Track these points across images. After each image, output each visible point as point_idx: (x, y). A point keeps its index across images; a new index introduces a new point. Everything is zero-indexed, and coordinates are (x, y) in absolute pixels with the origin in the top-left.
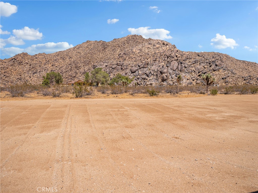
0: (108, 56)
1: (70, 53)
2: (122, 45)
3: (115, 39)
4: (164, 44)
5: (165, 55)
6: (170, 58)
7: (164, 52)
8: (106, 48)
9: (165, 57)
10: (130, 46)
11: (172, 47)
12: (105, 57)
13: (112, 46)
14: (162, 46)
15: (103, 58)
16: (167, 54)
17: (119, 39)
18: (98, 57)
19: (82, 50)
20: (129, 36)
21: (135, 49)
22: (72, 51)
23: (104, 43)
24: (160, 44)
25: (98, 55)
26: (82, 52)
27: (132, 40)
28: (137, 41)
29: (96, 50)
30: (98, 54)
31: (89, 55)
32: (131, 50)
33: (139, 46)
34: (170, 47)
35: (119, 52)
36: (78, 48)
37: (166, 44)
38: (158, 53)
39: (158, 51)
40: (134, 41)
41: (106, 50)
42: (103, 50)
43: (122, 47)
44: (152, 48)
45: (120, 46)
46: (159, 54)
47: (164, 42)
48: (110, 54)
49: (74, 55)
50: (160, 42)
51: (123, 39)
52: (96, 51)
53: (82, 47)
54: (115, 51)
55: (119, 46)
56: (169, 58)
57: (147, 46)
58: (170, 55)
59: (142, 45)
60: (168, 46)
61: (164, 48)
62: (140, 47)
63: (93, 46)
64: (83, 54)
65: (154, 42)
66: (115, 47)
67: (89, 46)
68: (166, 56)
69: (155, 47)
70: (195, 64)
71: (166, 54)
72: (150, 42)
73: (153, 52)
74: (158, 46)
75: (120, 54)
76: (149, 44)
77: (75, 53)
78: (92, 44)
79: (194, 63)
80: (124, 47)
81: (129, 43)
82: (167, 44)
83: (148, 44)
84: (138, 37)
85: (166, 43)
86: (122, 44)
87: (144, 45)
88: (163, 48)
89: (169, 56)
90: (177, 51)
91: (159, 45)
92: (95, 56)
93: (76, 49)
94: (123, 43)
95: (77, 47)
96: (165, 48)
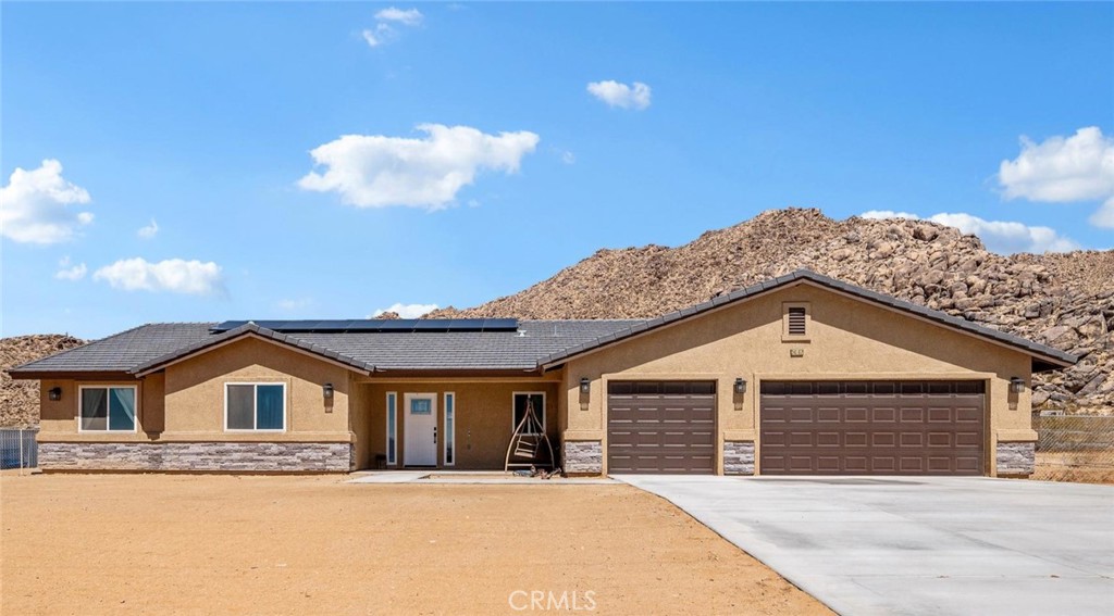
0: (670, 305)
1: (534, 303)
2: (730, 257)
3: (707, 234)
4: (918, 235)
5: (914, 285)
6: (938, 295)
7: (915, 271)
8: (665, 274)
9: (916, 295)
10: (762, 260)
11: (961, 245)
12: (657, 311)
13: (690, 263)
14: (911, 243)
15: (649, 314)
16: (924, 282)
17: (720, 232)
18: (633, 310)
19: (578, 288)
20: (762, 218)
21: (782, 268)
22: (541, 294)
23: (659, 257)
24: (900, 237)
25: (633, 306)
26: (575, 297)
27: (774, 234)
28: (794, 233)
29: (628, 284)
30: (632, 301)
31: (597, 305)
32: (765, 274)
33: (801, 256)
34: (948, 247)
35: (716, 286)
36: (564, 284)
37: (928, 236)
38: (887, 278)
39: (883, 271)
40: (783, 236)
41: (665, 284)
42: (652, 284)
43: (729, 267)
44: (858, 256)
45: (723, 260)
46: (889, 282)
47: (921, 226)
48: (678, 298)
49: (546, 309)
50: (900, 228)
51: (738, 233)
52: (627, 289)
53: (577, 276)
54: (698, 285)
55: (718, 264)
56: (935, 295)
57: (837, 254)
58: (940, 282)
59: (817, 250)
60: (937, 245)
61: (920, 253)
62: (807, 259)
63: (617, 270)
64: (578, 302)
65: (874, 230)
66: (702, 269)
67: (604, 273)
68: (918, 289)
69: (872, 256)
70: (1035, 322)
71: (920, 279)
72: (851, 234)
73: (863, 277)
74: (885, 247)
75: (718, 294)
76: (848, 243)
77: (550, 300)
78: (615, 262)
79: (1036, 314)
80: (737, 263)
81: (758, 248)
82: (935, 236)
83: (844, 242)
84: (802, 218)
85: (927, 231)
86: (732, 253)
87: (823, 251)
88: (914, 256)
89: (935, 290)
90: (978, 264)
91: (894, 244)
92: (620, 308)
93: (554, 286)
94: (733, 250)
95: (560, 279)
96: (923, 253)
